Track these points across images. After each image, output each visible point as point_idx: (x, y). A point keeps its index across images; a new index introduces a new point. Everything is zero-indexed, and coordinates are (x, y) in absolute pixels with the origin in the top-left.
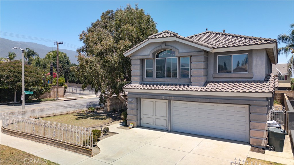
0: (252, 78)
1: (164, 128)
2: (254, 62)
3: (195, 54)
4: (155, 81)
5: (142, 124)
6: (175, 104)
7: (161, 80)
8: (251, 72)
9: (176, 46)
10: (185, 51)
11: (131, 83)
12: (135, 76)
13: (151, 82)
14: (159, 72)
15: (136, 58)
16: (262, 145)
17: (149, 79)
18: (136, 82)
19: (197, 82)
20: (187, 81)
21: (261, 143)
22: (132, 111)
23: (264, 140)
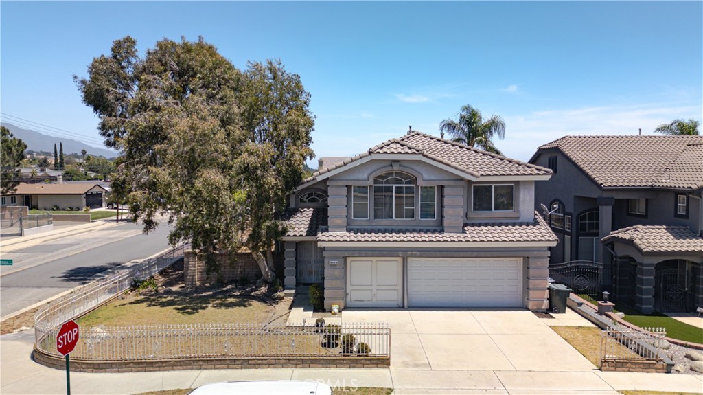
0: (519, 218)
1: (394, 304)
2: (521, 196)
3: (451, 183)
4: (374, 224)
5: (349, 304)
6: (413, 262)
7: (384, 223)
8: (518, 211)
9: (418, 168)
10: (433, 178)
11: (327, 230)
12: (336, 217)
13: (366, 227)
14: (381, 209)
15: (340, 183)
16: (543, 307)
17: (360, 222)
18: (338, 228)
19: (452, 227)
20: (432, 224)
21: (542, 305)
22: (334, 282)
23: (545, 301)
